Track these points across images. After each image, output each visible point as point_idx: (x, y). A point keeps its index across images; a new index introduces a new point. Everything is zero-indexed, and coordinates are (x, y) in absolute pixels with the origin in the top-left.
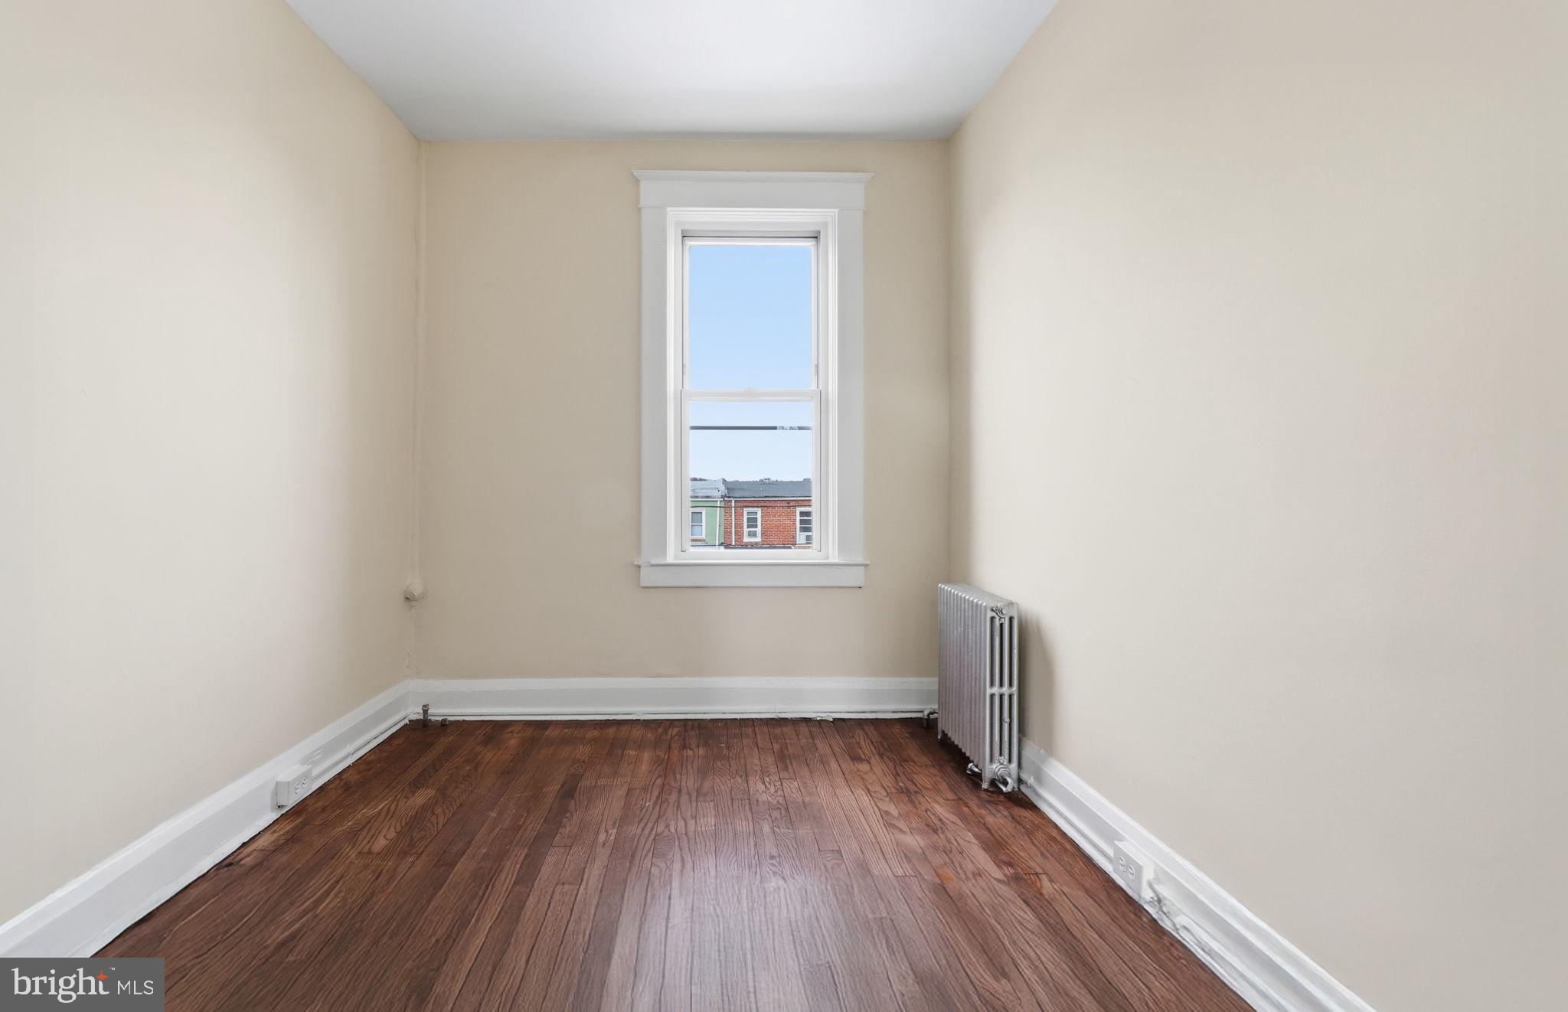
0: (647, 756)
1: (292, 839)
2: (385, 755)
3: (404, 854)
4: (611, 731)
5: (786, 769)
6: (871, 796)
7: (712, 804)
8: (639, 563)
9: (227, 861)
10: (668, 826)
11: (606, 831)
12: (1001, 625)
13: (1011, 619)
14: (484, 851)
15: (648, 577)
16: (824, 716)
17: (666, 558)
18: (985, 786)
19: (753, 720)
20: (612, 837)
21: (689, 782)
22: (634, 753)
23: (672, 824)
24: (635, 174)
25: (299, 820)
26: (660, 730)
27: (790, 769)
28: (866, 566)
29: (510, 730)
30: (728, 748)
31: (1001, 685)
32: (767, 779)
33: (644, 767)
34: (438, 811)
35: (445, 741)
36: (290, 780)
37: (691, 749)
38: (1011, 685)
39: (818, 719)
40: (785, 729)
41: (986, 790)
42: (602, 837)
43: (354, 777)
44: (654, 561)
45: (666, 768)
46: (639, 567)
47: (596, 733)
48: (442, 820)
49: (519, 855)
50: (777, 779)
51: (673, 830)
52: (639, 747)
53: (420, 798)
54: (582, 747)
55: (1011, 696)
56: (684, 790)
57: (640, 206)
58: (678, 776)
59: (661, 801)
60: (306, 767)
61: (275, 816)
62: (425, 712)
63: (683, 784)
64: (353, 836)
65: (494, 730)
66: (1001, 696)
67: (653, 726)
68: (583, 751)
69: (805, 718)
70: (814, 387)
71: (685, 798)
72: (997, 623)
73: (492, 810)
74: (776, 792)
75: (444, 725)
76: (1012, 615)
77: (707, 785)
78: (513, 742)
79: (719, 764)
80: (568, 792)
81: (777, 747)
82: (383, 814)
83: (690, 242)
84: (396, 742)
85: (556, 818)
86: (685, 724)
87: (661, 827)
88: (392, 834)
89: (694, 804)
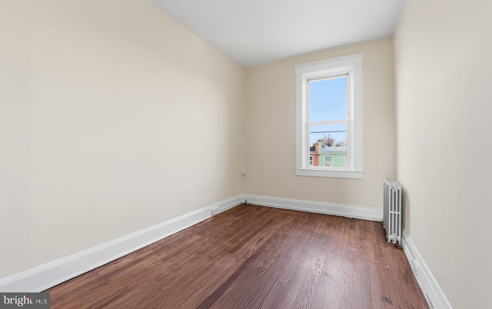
0: (292, 218)
1: (213, 221)
2: (235, 209)
3: (232, 227)
4: (286, 212)
5: (328, 227)
6: (349, 237)
7: (302, 231)
8: (295, 169)
9: (201, 222)
10: (288, 233)
11: (274, 231)
12: (395, 192)
13: (398, 190)
14: (246, 229)
15: (297, 173)
16: (349, 217)
17: (302, 167)
18: (389, 241)
19: (326, 215)
20: (274, 232)
21: (300, 225)
22: (290, 217)
23: (290, 233)
24: (294, 66)
25: (216, 218)
26: (299, 213)
27: (329, 228)
28: (363, 173)
29: (263, 208)
30: (315, 220)
31: (395, 210)
32: (321, 228)
33: (290, 220)
34: (241, 221)
35: (248, 208)
36: (214, 209)
37: (305, 218)
38: (398, 211)
39: (347, 217)
40: (335, 218)
41: (389, 243)
42: (272, 232)
43: (228, 212)
44: (299, 169)
45: (295, 222)
46: (295, 170)
47: (283, 211)
48: (241, 222)
49: (253, 232)
50: (324, 228)
51: (289, 234)
52: (291, 216)
53: (238, 218)
54: (277, 214)
55: (398, 215)
56: (297, 227)
57: (295, 75)
58: (298, 224)
59: (290, 228)
60: (218, 208)
61: (211, 216)
62: (246, 201)
63: (298, 226)
64: (224, 222)
65: (259, 207)
66: (395, 214)
67: (298, 212)
68: (277, 215)
69: (342, 216)
70: (347, 119)
71: (297, 228)
72: (393, 191)
73: (251, 223)
74: (322, 231)
75: (249, 205)
76: (399, 189)
77: (304, 227)
78: (263, 210)
79: (310, 223)
80: (269, 222)
81: (329, 222)
82: (231, 219)
83: (309, 82)
84: (238, 207)
85: (264, 227)
86: (307, 213)
87: (287, 233)
88: (231, 223)
89: (298, 230)
